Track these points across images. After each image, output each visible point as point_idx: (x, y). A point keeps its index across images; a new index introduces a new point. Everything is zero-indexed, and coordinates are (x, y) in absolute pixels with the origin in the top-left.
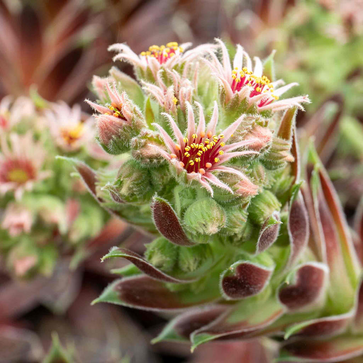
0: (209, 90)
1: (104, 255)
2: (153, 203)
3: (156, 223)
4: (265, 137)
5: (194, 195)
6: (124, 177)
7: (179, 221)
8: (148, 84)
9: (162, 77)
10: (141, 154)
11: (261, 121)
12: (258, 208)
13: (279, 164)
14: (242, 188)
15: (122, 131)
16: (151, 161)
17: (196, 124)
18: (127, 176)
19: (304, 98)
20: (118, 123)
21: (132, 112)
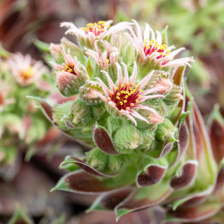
0: (127, 52)
1: (62, 162)
2: (95, 129)
3: (96, 141)
4: (168, 85)
5: (120, 123)
6: (75, 112)
7: (111, 140)
8: (89, 50)
9: (98, 45)
10: (87, 97)
11: (164, 75)
12: (160, 129)
13: (175, 102)
14: (153, 119)
15: (74, 82)
16: (93, 102)
17: (123, 77)
18: (77, 112)
19: (191, 59)
20: (71, 77)
21: (80, 70)
